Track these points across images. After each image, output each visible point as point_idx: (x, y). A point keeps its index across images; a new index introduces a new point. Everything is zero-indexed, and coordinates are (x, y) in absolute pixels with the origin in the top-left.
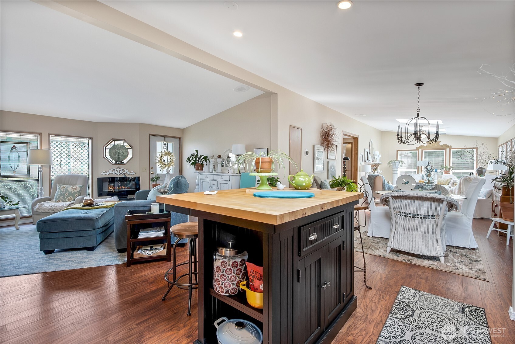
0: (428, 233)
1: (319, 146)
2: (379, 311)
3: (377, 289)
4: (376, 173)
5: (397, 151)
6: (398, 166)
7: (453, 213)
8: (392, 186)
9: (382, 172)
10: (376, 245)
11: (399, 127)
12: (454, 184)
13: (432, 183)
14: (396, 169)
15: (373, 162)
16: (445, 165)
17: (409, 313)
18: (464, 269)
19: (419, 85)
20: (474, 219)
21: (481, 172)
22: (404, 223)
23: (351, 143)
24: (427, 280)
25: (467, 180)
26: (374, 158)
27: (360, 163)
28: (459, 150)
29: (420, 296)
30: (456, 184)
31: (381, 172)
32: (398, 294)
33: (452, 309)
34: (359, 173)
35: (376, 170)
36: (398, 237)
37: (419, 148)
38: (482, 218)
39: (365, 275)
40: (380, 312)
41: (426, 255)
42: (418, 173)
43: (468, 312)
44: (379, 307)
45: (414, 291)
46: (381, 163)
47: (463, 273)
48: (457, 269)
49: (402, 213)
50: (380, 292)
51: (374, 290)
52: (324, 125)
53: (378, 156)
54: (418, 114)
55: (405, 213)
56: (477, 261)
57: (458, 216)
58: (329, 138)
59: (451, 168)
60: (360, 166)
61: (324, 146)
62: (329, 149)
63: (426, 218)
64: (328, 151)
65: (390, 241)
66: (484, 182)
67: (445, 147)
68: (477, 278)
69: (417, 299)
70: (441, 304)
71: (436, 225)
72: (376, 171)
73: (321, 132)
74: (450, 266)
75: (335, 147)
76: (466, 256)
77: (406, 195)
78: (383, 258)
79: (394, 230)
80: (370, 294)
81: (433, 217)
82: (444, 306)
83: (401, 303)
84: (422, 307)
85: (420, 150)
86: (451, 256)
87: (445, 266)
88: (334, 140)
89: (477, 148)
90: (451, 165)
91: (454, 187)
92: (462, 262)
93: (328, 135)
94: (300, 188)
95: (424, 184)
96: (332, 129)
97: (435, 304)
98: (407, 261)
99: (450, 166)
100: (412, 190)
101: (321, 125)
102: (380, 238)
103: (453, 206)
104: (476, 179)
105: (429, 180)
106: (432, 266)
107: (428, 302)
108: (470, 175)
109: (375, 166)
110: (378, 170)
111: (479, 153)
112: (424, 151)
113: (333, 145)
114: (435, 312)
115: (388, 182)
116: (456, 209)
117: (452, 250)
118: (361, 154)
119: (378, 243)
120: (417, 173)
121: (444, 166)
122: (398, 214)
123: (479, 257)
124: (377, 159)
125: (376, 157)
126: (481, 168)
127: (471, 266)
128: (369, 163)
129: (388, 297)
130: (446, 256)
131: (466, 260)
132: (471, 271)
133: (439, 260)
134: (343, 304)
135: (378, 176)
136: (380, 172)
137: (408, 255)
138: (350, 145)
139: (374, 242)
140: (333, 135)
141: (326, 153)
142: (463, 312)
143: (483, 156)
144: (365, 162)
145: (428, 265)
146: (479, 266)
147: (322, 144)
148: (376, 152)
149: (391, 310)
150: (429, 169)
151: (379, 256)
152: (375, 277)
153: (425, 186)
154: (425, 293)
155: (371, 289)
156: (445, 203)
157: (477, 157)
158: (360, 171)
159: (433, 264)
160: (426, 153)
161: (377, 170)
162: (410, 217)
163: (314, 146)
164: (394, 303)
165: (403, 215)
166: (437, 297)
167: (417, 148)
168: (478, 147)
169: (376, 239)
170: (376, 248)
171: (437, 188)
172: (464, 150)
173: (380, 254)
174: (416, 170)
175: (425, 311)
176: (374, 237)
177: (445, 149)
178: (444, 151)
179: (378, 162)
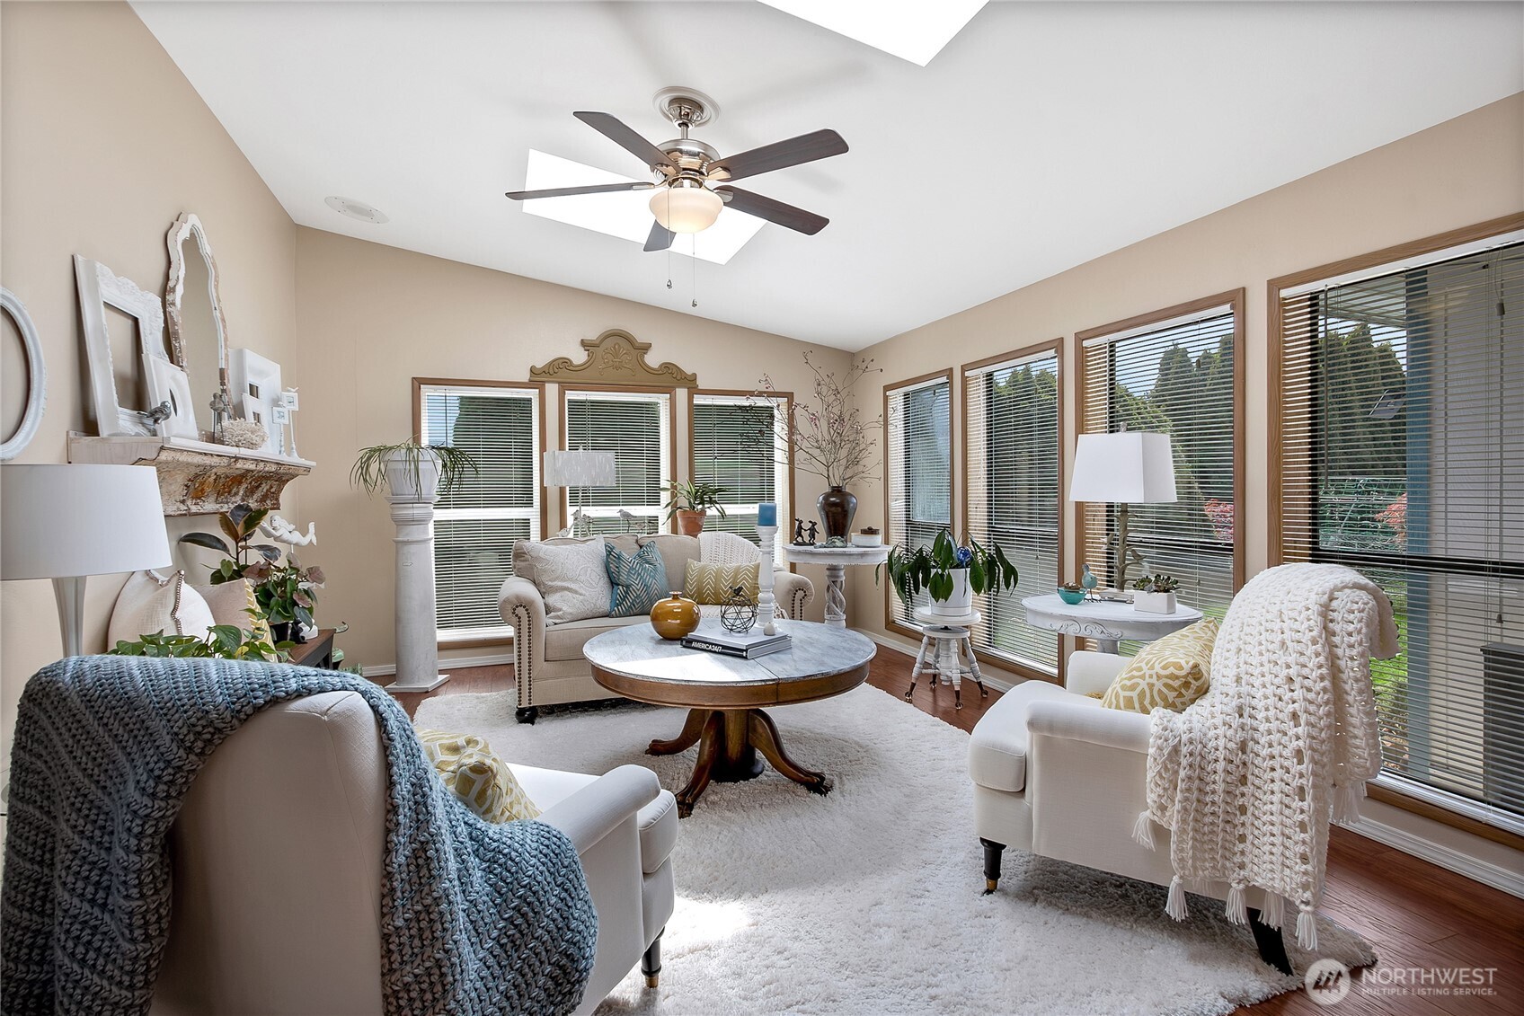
5: (418, 383)
9: (311, 537)
14: (417, 511)
16: (674, 479)
31: (304, 541)
37: (544, 371)
42: (544, 536)
46: (302, 461)
53: (276, 402)
67: (672, 377)
72: (258, 538)
85: (552, 390)
109: (250, 492)
120: (537, 531)
124: (264, 419)
125: (251, 404)
126: (836, 491)
136: (296, 537)
161: (265, 523)
167: (533, 370)
174: (534, 515)
177: (668, 390)
178: (662, 400)
179: (271, 449)
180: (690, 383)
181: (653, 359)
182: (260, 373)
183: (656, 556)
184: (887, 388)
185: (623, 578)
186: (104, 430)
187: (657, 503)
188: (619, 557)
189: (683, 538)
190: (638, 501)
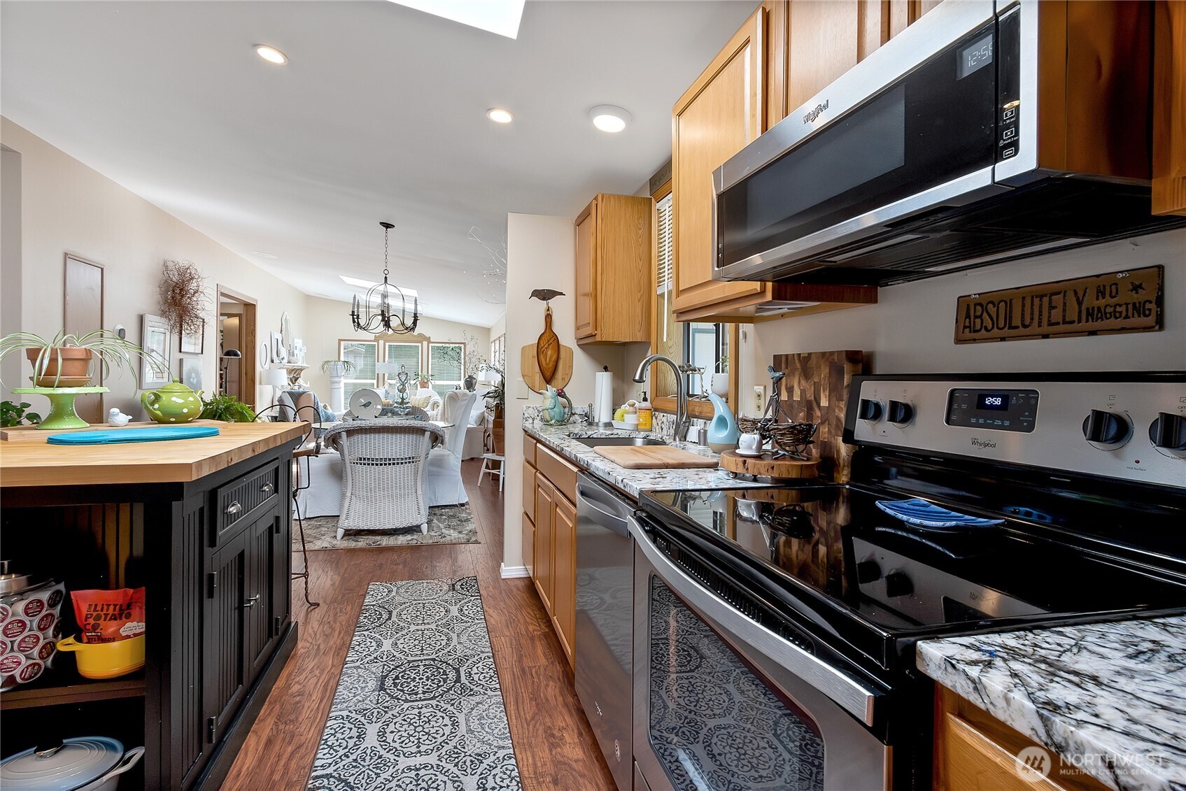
0: (404, 489)
1: (158, 318)
2: (337, 633)
3: (328, 602)
4: (296, 388)
5: (340, 340)
6: (341, 373)
7: (437, 451)
8: (332, 415)
9: (308, 385)
10: (315, 531)
11: (355, 297)
12: (435, 405)
13: (407, 403)
14: (337, 379)
15: (289, 362)
16: (422, 372)
17: (385, 616)
18: (453, 535)
19: (387, 226)
20: (462, 461)
21: (470, 384)
22: (366, 478)
23: (239, 316)
24: (405, 563)
25: (453, 398)
26: (291, 354)
27: (261, 365)
28: (441, 345)
29: (398, 588)
30: (438, 406)
32: (365, 597)
33: (441, 590)
34: (258, 387)
35: (296, 380)
36: (358, 506)
37: (379, 337)
38: (472, 459)
39: (306, 583)
40: (340, 633)
41: (401, 527)
42: (378, 387)
43: (459, 587)
44: (336, 627)
45: (388, 585)
46: (306, 365)
47: (451, 540)
48: (444, 537)
49: (364, 459)
50: (336, 604)
51: (324, 605)
52: (170, 265)
53: (301, 350)
54: (386, 278)
55: (368, 459)
56: (467, 520)
57: (444, 456)
58: (185, 300)
59: (430, 378)
60: (261, 372)
61: (170, 320)
62: (185, 326)
63: (402, 463)
64: (181, 334)
65: (343, 517)
66: (474, 398)
67: (422, 338)
68: (468, 542)
69: (394, 593)
70: (427, 589)
71: (416, 473)
72: (296, 384)
73: (162, 282)
74: (436, 536)
75: (199, 323)
76: (454, 516)
77: (370, 425)
78: (330, 552)
79: (349, 494)
80: (318, 614)
81: (411, 460)
82: (430, 591)
83: (372, 607)
84: (402, 602)
85: (381, 342)
86: (435, 521)
87: (428, 537)
88: (199, 307)
89: (464, 344)
90: (430, 373)
91: (436, 411)
92: (449, 527)
93: (180, 293)
94: (173, 420)
95: (396, 405)
96: (192, 279)
97: (418, 592)
98: (373, 545)
99: (428, 373)
100: (376, 417)
101: (162, 263)
102: (319, 519)
103: (437, 438)
104: (465, 394)
105: (403, 399)
106: (410, 542)
107: (409, 593)
108: (457, 389)
109: (295, 373)
110: (300, 381)
111: (467, 353)
112: (387, 344)
113: (197, 317)
114: (419, 602)
115: (325, 407)
116: (442, 443)
117: (437, 512)
118: (263, 344)
119: (318, 528)
120: (375, 386)
121: (420, 374)
122: (357, 464)
123: (469, 514)
124: (298, 356)
125: (296, 352)
126: (470, 377)
127: (460, 528)
128: (281, 365)
129: (349, 608)
130: (429, 522)
131: (454, 522)
132: (461, 536)
133: (421, 531)
134: (276, 638)
135: (304, 393)
136: (305, 385)
137: (373, 535)
138: (235, 321)
139: (309, 527)
140: (195, 293)
141: (176, 337)
142: (454, 589)
143: (472, 358)
144: (272, 361)
145: (405, 543)
146: (470, 526)
147: (163, 314)
148: (295, 340)
149: (357, 622)
150: (403, 378)
151: (325, 550)
152: (322, 584)
153: (397, 410)
154: (404, 583)
155: (318, 605)
156: (428, 434)
157: (465, 359)
158: (260, 384)
159: (412, 539)
160: (390, 346)
161: (298, 381)
162: (377, 465)
163: (141, 319)
164: (360, 612)
165: (365, 464)
166: (421, 582)
167: (375, 336)
168: (465, 341)
169: (313, 522)
170: (315, 537)
171: (416, 412)
172: (447, 345)
173: (325, 544)
174: (375, 382)
175: (407, 605)
176: (308, 518)
178: (419, 345)
179: (300, 364)
180: (428, 340)
182: (297, 343)
186: (275, 362)
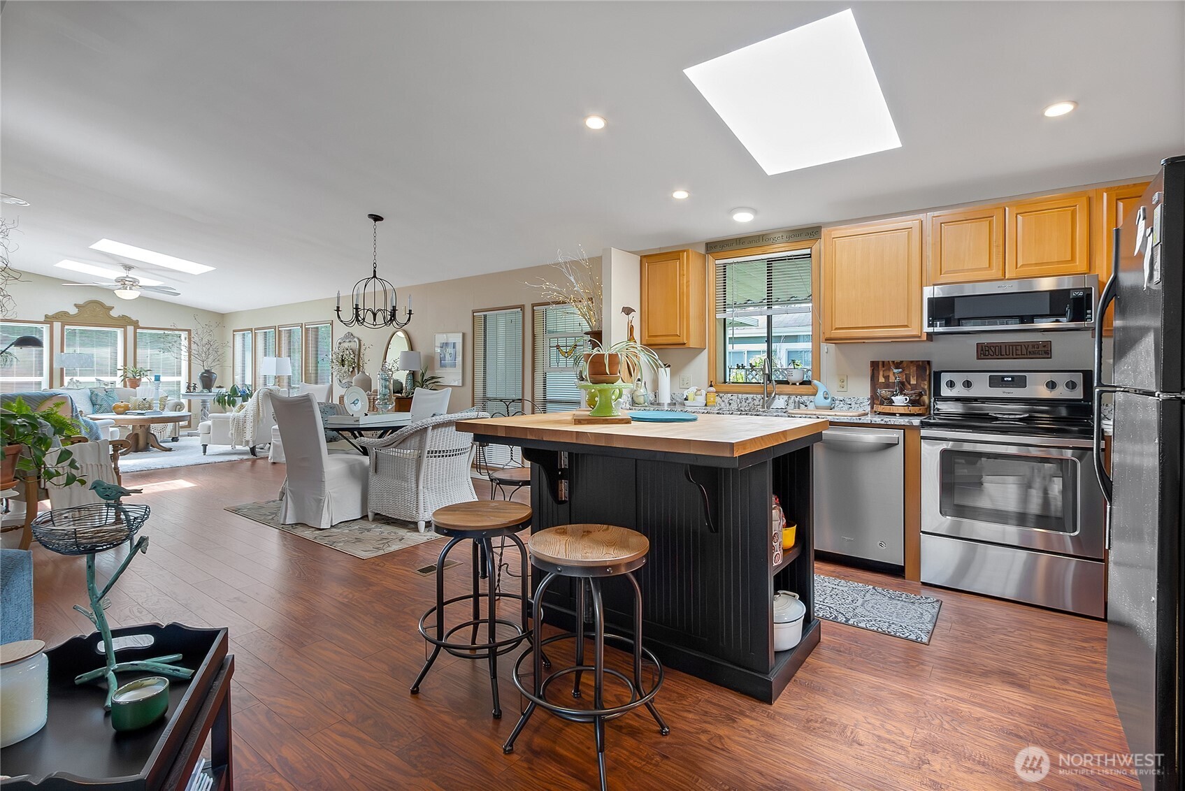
16: (125, 365)
19: (377, 218)
21: (208, 380)
22: (439, 470)
28: (154, 331)
36: (431, 497)
37: (52, 317)
67: (125, 321)
85: (57, 325)
89: (189, 331)
99: (135, 366)
112: (66, 328)
122: (431, 457)
126: (207, 371)
167: (46, 316)
174: (43, 379)
177: (124, 327)
178: (120, 332)
180: (136, 325)
181: (114, 313)
183: (115, 395)
184: (234, 331)
185: (99, 402)
187: (116, 375)
188: (97, 395)
189: (129, 388)
190: (105, 374)
